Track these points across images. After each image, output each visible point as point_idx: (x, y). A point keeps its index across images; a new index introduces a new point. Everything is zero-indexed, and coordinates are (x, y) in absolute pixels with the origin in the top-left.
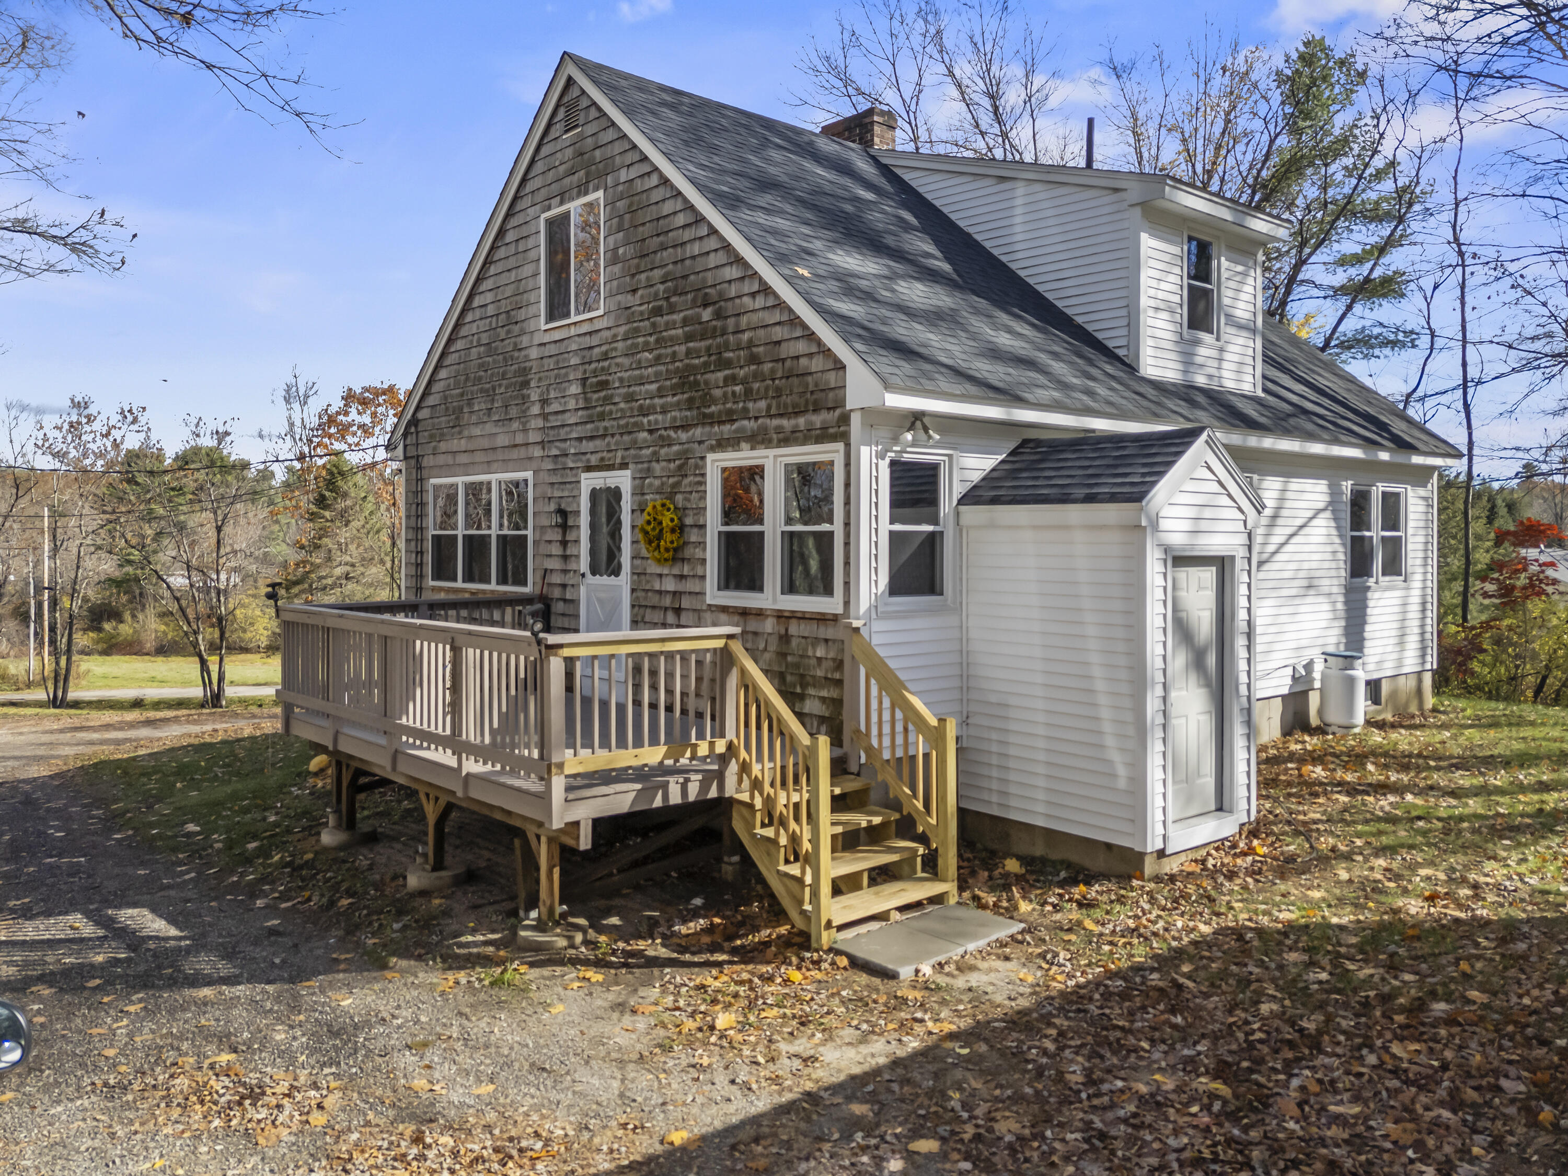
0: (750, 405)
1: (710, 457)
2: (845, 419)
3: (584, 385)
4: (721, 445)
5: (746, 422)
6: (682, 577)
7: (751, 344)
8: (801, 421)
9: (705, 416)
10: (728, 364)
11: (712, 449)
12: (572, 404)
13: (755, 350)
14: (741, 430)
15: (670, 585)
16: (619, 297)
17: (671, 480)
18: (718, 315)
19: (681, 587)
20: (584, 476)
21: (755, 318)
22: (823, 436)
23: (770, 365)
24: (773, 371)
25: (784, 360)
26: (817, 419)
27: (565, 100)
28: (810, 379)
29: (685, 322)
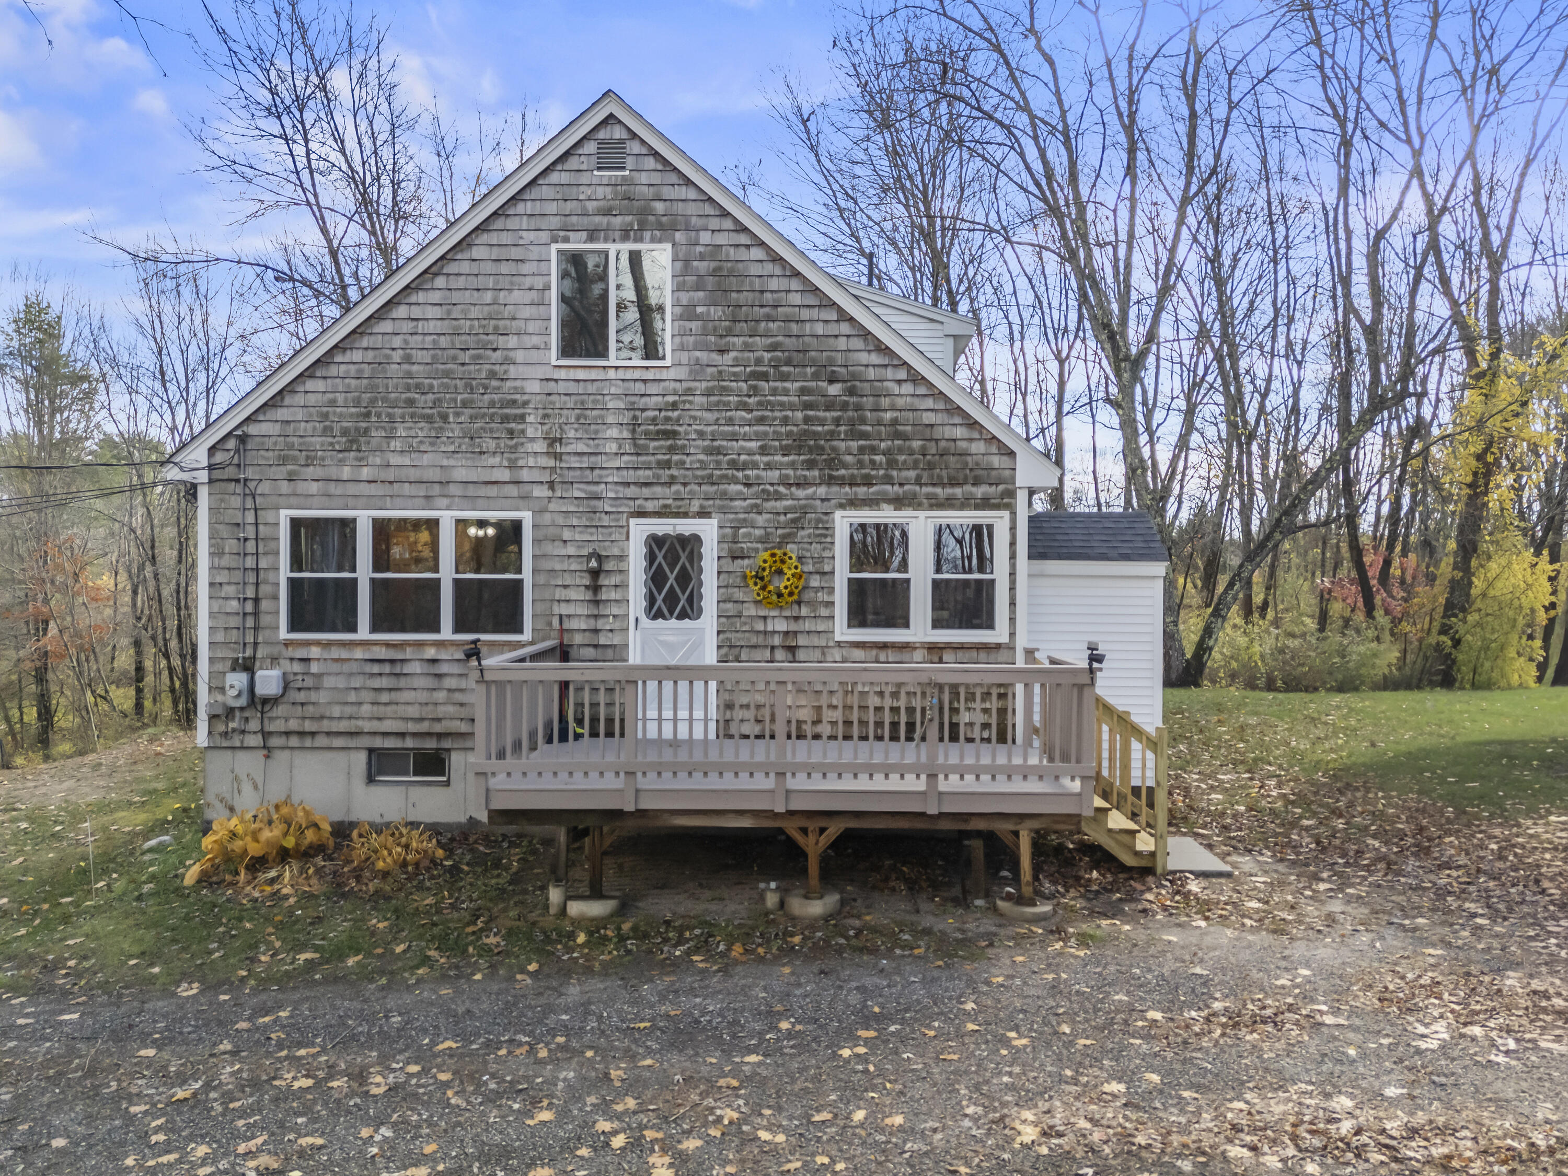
0: (895, 473)
1: (838, 514)
2: (1011, 494)
3: (634, 431)
4: (853, 503)
5: (889, 488)
6: (797, 618)
7: (895, 422)
8: (958, 491)
9: (831, 477)
10: (864, 436)
11: (842, 506)
12: (612, 447)
13: (900, 428)
14: (885, 493)
15: (781, 626)
16: (698, 354)
17: (780, 532)
18: (851, 392)
19: (793, 627)
20: (633, 521)
21: (900, 402)
22: (985, 504)
23: (920, 443)
24: (923, 448)
25: (937, 440)
26: (980, 491)
27: (601, 135)
28: (969, 459)
29: (803, 391)
